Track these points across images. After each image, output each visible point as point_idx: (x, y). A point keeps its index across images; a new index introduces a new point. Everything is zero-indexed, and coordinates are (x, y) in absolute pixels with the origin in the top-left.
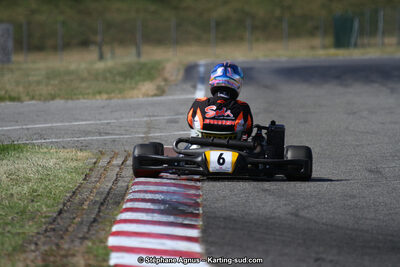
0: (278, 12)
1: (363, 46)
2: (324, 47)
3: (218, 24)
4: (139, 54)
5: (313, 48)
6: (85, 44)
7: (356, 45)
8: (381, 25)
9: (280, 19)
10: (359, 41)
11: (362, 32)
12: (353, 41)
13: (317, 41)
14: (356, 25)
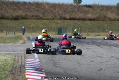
2: (56, 34)
9: (46, 27)
14: (63, 30)
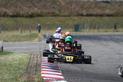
0: (62, 23)
2: (73, 31)
3: (48, 25)
4: (30, 32)
5: (70, 31)
6: (17, 29)
7: (80, 31)
8: (85, 27)
9: (62, 25)
10: (81, 31)
11: (81, 28)
14: (80, 27)
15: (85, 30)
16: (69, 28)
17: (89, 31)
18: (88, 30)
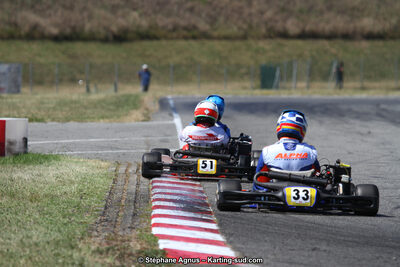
0: (218, 61)
1: (284, 88)
3: (176, 67)
4: (116, 90)
5: (245, 88)
7: (277, 87)
8: (295, 73)
11: (281, 78)
12: (275, 84)
13: (248, 84)
15: (293, 85)
16: (242, 77)
17: (308, 87)
18: (302, 84)
